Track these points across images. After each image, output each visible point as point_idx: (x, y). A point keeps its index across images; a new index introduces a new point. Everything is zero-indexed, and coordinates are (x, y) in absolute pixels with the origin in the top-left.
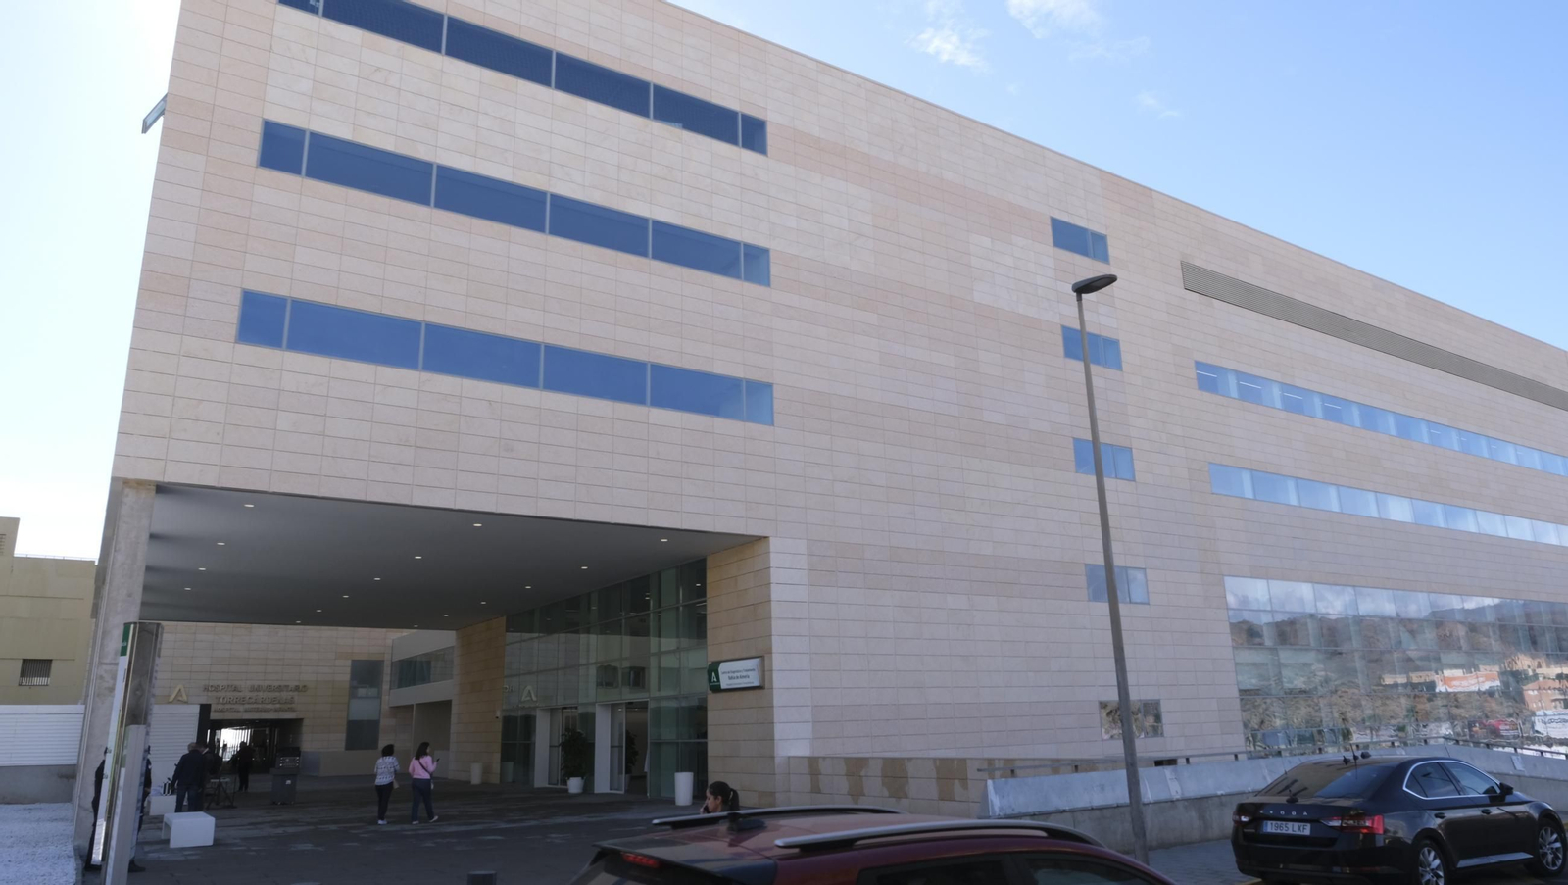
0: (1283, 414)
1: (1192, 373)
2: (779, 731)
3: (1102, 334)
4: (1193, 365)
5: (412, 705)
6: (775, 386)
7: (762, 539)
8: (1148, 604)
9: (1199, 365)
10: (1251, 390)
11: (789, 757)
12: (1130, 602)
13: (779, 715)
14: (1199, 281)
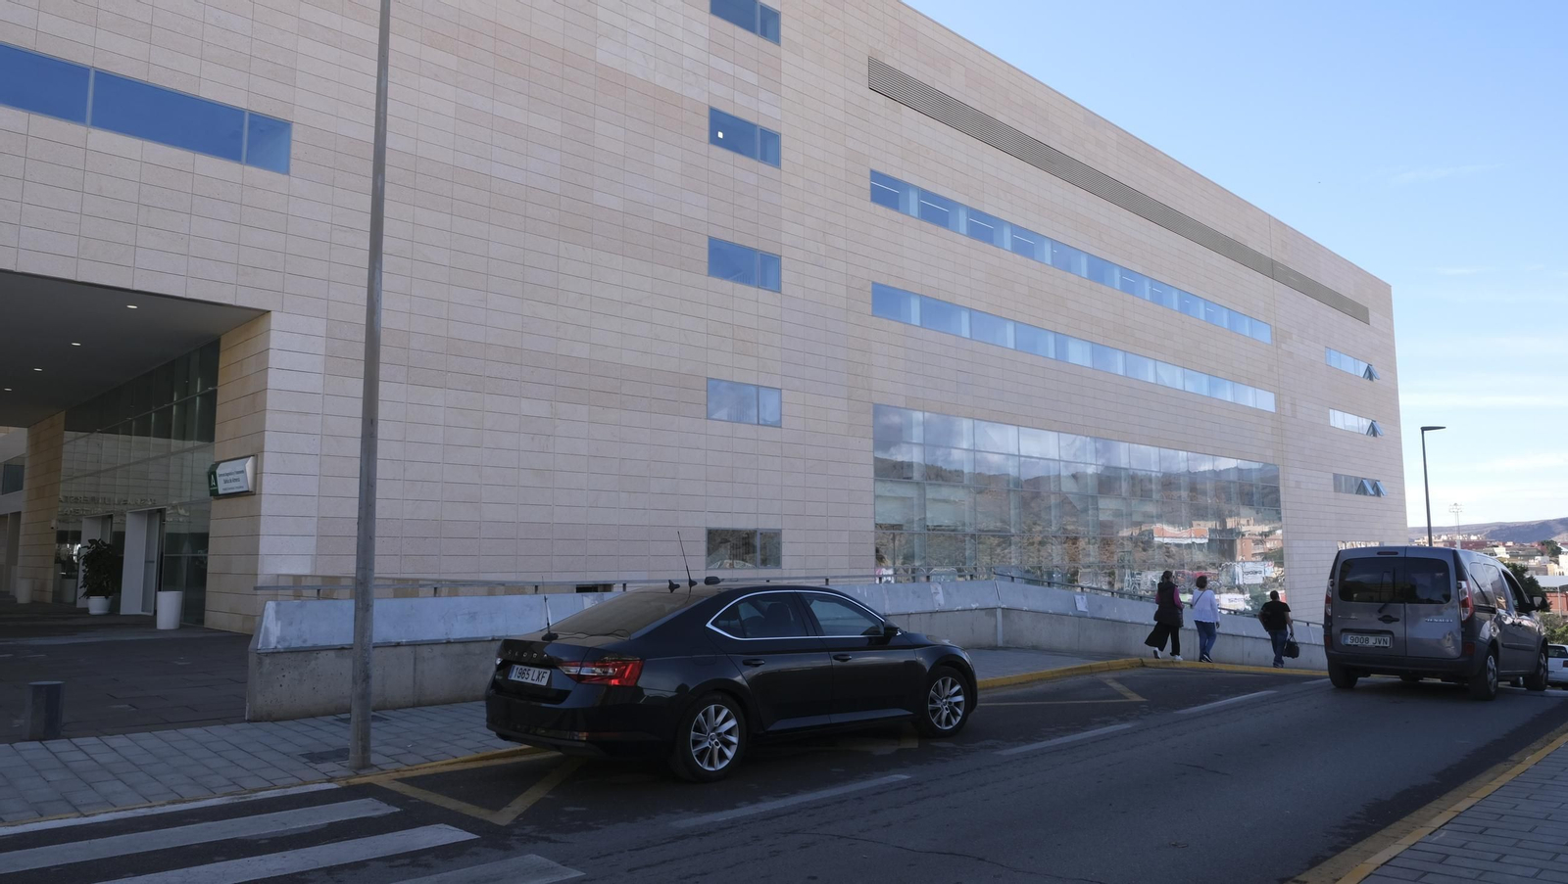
0: (966, 240)
1: (867, 184)
2: (265, 545)
3: (760, 124)
4: (868, 174)
6: (294, 126)
7: (265, 313)
8: (781, 427)
9: (875, 175)
10: (936, 211)
11: (278, 575)
12: (758, 424)
13: (266, 526)
14: (887, 82)
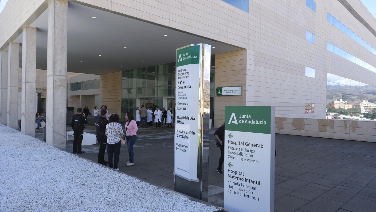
4: (327, 14)
5: (79, 96)
7: (244, 49)
8: (315, 78)
12: (312, 77)
13: (247, 104)
